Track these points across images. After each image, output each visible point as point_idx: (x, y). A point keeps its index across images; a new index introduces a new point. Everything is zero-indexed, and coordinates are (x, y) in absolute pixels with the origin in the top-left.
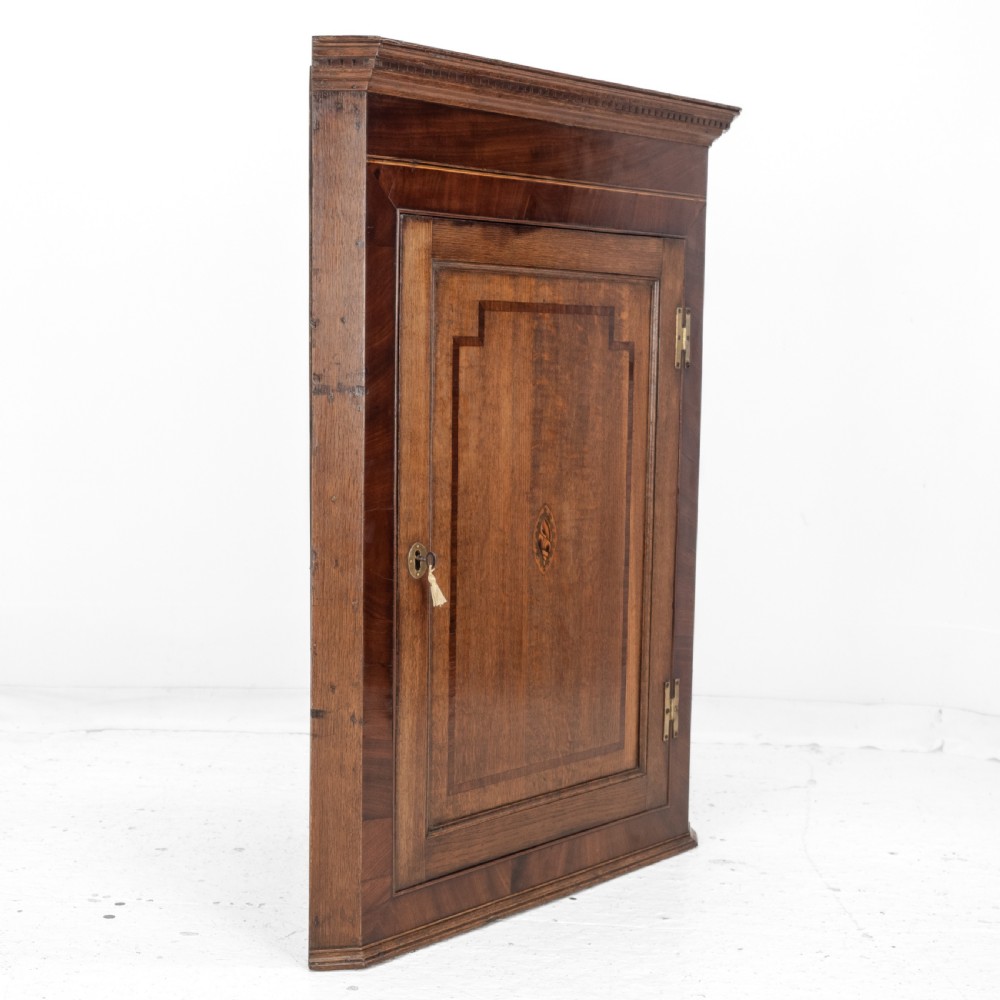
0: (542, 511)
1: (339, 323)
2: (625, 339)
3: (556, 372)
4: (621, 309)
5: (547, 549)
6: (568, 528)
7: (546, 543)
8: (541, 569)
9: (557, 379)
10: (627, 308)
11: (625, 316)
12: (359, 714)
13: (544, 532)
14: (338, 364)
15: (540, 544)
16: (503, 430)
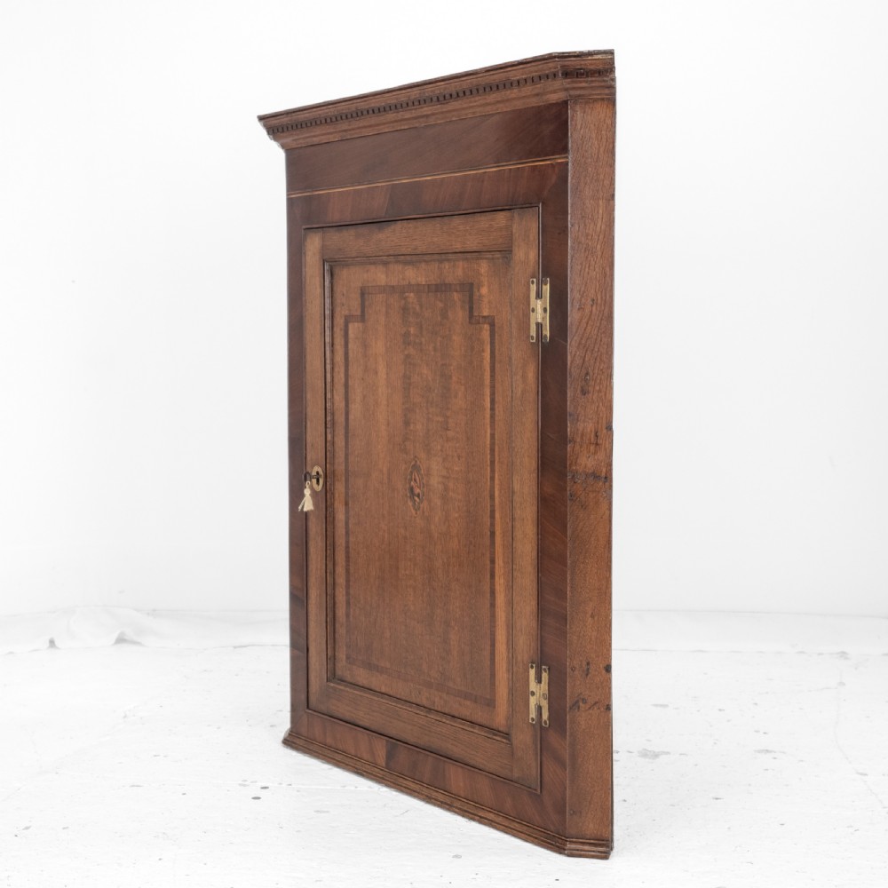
0: (413, 463)
2: (485, 314)
3: (421, 343)
4: (480, 286)
5: (418, 496)
6: (435, 481)
7: (417, 491)
8: (414, 512)
9: (421, 350)
10: (486, 283)
11: (484, 290)
13: (415, 480)
15: (412, 489)
16: (380, 390)
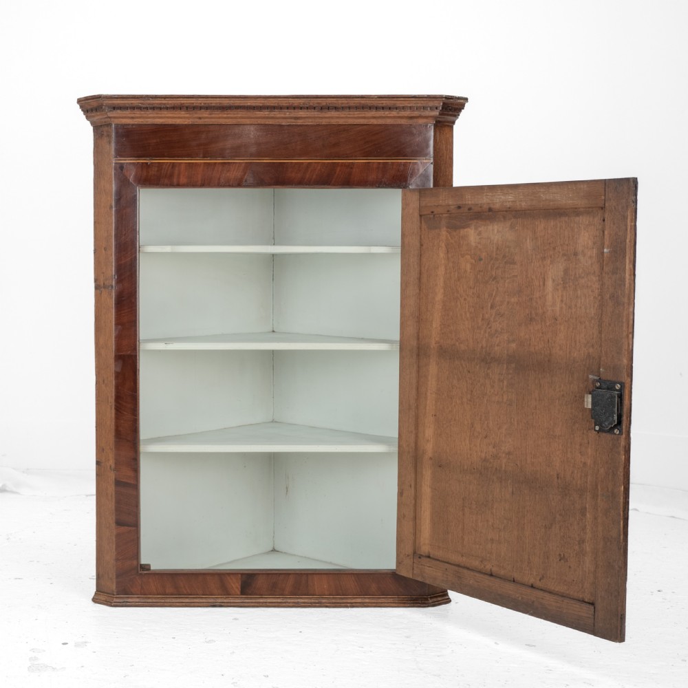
1: (104, 251)
12: (113, 466)
14: (103, 273)
